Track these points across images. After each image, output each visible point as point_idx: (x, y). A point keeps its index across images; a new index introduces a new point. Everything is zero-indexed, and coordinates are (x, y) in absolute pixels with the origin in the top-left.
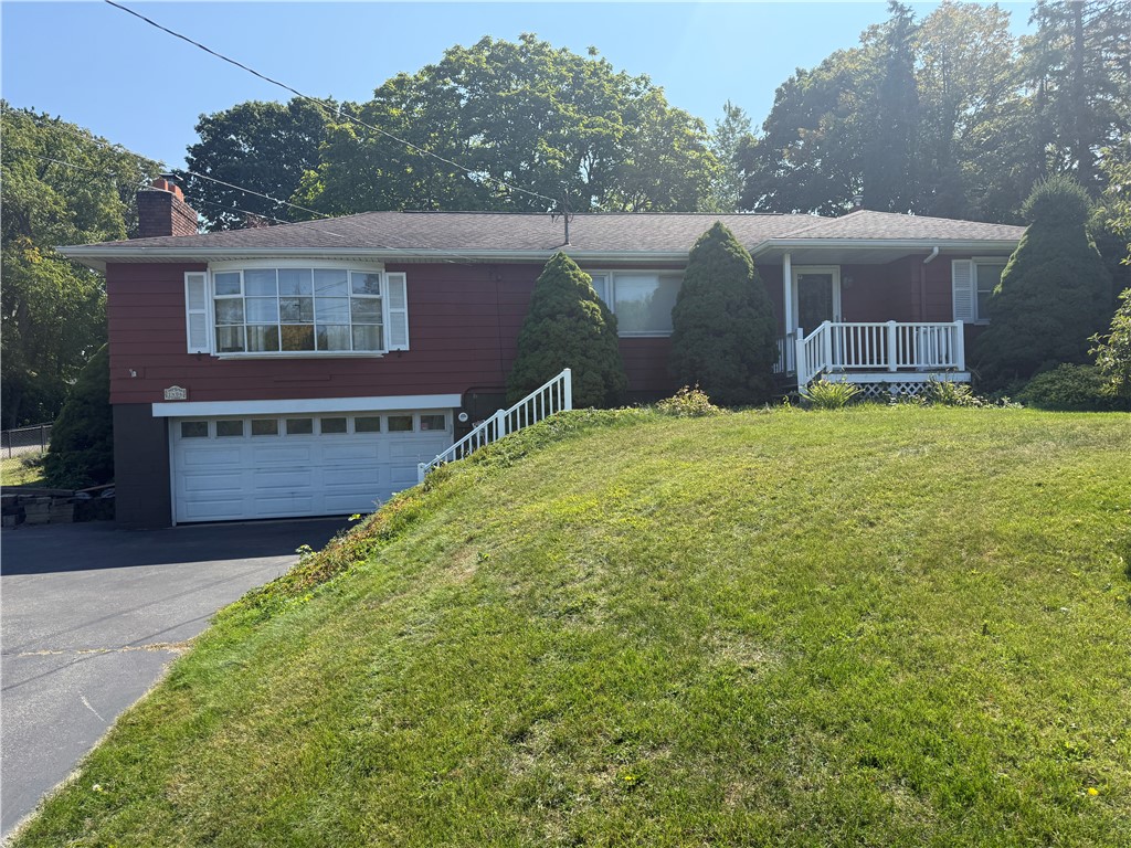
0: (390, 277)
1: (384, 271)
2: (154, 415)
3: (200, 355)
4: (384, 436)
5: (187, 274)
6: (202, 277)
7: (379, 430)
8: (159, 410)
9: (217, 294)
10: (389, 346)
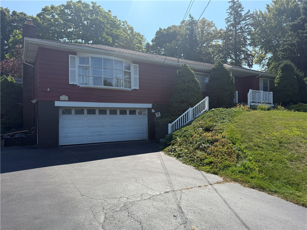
0: (134, 66)
1: (132, 63)
2: (55, 106)
3: (73, 85)
4: (128, 116)
5: (70, 56)
6: (75, 57)
7: (126, 114)
8: (57, 104)
9: (80, 64)
10: (133, 87)
